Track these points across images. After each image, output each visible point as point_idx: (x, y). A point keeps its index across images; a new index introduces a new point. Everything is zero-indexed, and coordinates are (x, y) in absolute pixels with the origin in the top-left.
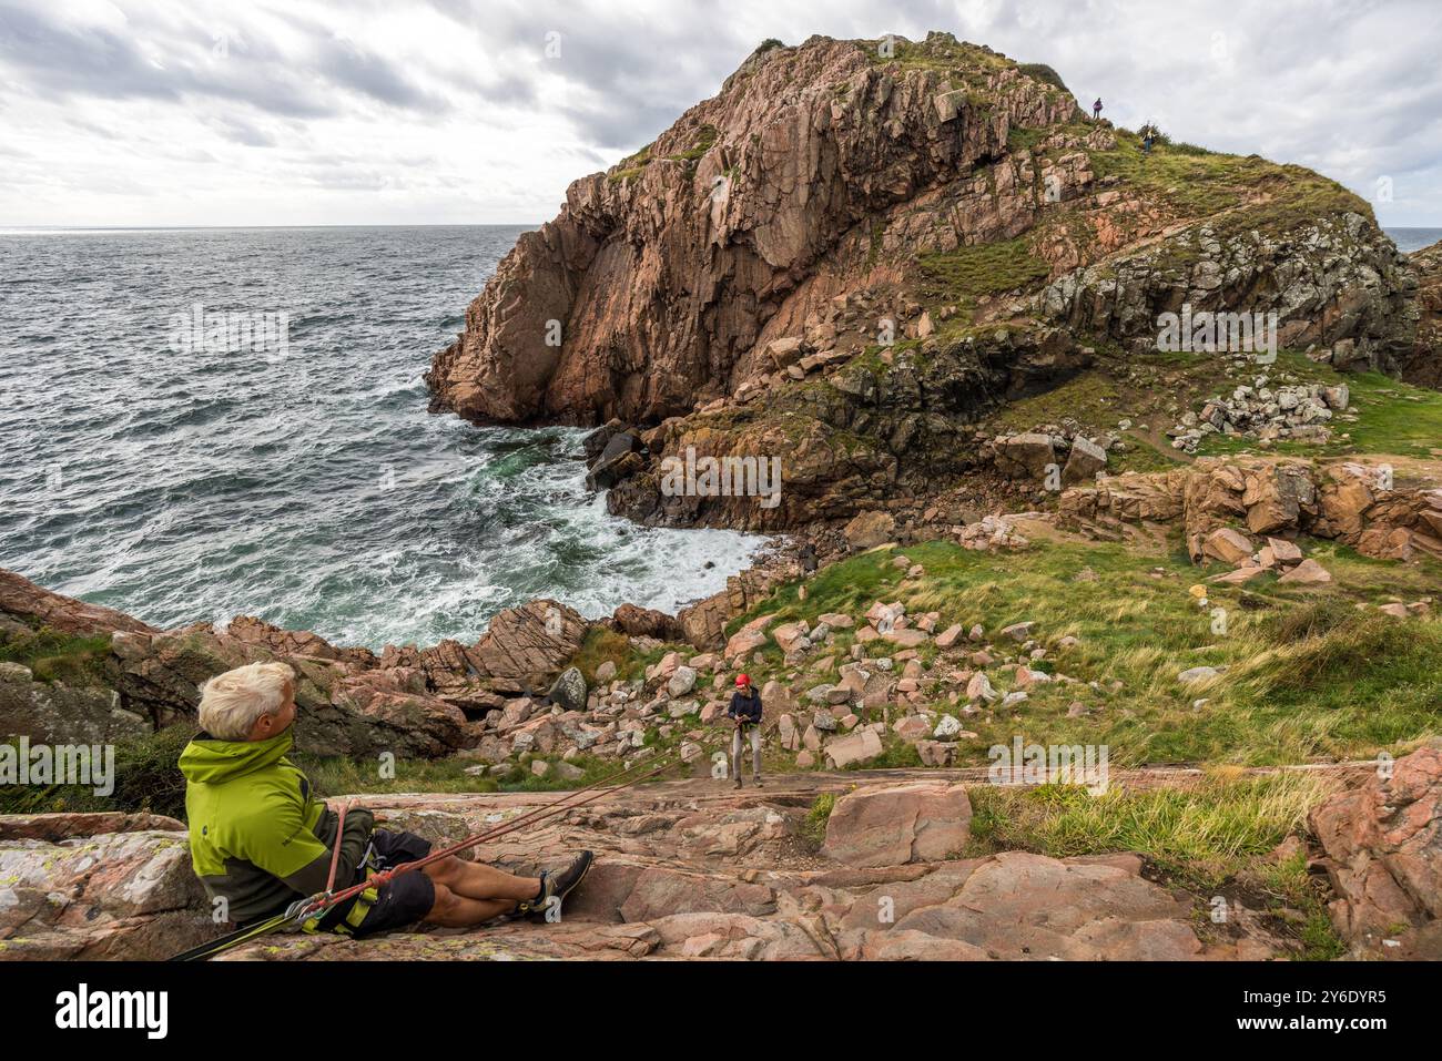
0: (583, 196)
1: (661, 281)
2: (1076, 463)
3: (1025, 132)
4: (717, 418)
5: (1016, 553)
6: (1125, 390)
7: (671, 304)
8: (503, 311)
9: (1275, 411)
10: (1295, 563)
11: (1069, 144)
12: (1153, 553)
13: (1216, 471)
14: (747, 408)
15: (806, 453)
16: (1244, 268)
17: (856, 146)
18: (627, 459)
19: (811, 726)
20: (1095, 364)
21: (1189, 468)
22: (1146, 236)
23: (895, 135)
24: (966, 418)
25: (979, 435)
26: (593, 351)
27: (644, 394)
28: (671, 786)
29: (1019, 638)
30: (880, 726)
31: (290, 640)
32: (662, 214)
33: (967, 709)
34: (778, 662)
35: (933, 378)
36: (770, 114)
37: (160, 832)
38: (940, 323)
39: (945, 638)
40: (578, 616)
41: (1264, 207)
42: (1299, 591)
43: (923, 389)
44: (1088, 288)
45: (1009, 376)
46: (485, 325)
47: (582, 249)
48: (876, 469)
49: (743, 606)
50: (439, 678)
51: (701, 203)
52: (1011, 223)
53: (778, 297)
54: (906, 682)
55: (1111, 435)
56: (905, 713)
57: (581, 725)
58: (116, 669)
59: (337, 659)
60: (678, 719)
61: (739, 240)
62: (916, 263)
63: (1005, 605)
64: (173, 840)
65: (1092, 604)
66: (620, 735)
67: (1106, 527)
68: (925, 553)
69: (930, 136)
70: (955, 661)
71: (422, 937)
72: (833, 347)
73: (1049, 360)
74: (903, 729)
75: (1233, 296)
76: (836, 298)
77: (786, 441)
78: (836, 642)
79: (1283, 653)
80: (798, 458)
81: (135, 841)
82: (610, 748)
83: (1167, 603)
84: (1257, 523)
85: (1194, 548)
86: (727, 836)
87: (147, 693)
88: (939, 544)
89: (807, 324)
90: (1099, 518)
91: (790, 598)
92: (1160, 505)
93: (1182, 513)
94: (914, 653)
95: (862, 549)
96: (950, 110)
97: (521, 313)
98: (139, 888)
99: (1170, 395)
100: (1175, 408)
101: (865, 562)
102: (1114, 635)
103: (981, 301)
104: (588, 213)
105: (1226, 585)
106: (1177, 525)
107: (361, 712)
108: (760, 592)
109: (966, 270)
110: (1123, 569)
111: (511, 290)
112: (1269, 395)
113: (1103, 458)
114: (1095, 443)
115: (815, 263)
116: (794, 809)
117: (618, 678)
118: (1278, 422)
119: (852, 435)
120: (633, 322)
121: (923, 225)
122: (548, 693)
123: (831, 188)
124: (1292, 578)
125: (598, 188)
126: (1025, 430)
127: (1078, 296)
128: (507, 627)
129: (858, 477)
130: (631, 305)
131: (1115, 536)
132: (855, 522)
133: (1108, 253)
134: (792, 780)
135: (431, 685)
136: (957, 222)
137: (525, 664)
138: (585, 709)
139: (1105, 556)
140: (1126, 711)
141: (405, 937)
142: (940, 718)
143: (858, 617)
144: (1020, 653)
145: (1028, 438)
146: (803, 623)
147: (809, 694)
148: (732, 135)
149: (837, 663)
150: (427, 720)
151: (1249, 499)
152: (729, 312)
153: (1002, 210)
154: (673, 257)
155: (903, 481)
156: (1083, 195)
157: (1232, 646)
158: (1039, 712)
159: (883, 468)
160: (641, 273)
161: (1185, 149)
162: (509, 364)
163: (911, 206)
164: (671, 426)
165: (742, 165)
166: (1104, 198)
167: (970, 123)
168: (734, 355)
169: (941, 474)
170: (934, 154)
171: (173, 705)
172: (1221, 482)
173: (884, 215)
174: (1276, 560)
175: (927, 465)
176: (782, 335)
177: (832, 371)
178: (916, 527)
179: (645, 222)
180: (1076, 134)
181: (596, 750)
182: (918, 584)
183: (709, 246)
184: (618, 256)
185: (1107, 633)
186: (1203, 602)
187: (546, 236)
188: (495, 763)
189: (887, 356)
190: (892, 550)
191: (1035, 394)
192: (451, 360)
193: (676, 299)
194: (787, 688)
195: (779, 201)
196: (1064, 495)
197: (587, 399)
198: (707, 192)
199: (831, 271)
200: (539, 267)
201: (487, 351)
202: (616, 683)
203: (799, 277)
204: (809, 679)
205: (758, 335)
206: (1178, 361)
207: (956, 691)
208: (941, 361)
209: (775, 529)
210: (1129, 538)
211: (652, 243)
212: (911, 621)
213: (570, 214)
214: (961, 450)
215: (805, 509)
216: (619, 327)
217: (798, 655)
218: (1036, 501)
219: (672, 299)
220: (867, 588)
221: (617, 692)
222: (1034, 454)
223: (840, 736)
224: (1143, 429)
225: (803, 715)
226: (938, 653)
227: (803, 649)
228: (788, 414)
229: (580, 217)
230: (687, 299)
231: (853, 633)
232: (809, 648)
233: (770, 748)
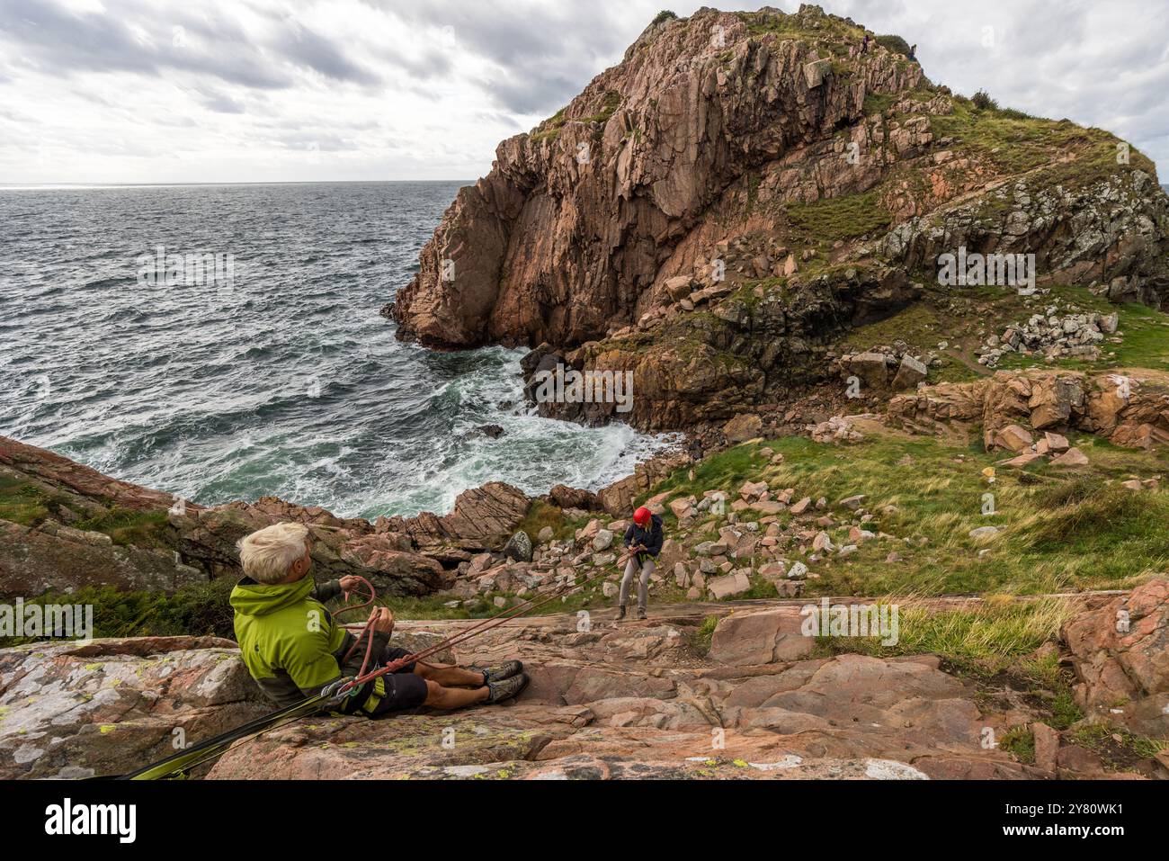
0: (510, 154)
1: (578, 228)
2: (903, 376)
3: (878, 97)
4: (625, 342)
5: (853, 445)
6: (945, 318)
7: (586, 248)
8: (450, 254)
9: (1060, 335)
10: (1063, 451)
11: (914, 109)
12: (957, 444)
13: (1011, 382)
14: (649, 334)
15: (695, 370)
16: (1047, 218)
17: (737, 108)
19: (698, 571)
20: (923, 297)
21: (990, 379)
22: (971, 190)
23: (770, 100)
24: (819, 341)
25: (829, 354)
26: (525, 288)
27: (567, 323)
28: (596, 613)
29: (853, 507)
30: (748, 570)
31: (304, 514)
32: (577, 170)
33: (813, 557)
34: (674, 526)
35: (795, 309)
36: (665, 80)
37: (219, 649)
38: (803, 263)
39: (798, 508)
40: (523, 494)
41: (1069, 165)
42: (1064, 471)
43: (787, 318)
44: (922, 234)
45: (855, 306)
46: (436, 266)
47: (512, 200)
48: (749, 381)
49: (647, 485)
50: (421, 539)
51: (608, 162)
52: (863, 179)
53: (673, 242)
54: (767, 539)
55: (932, 354)
56: (767, 561)
57: (530, 572)
58: (174, 535)
59: (342, 527)
60: (600, 566)
61: (640, 193)
62: (784, 213)
63: (843, 483)
64: (229, 654)
65: (908, 482)
66: (558, 578)
67: (923, 425)
68: (785, 445)
69: (799, 101)
70: (804, 524)
71: (421, 718)
73: (887, 293)
74: (765, 572)
75: (1037, 241)
76: (720, 243)
77: (680, 360)
78: (717, 511)
79: (1047, 515)
80: (688, 374)
81: (201, 656)
82: (551, 588)
83: (964, 480)
84: (1037, 421)
85: (988, 440)
86: (639, 646)
87: (201, 552)
88: (795, 438)
89: (696, 264)
90: (918, 418)
91: (682, 479)
92: (965, 408)
93: (981, 413)
94: (775, 518)
95: (736, 442)
96: (817, 77)
97: (464, 256)
98: (208, 687)
99: (980, 322)
100: (983, 332)
101: (739, 452)
102: (924, 504)
103: (836, 245)
104: (515, 169)
105: (1010, 467)
106: (977, 422)
107: (364, 565)
108: (660, 475)
109: (824, 219)
110: (933, 457)
111: (455, 236)
112: (1057, 322)
113: (924, 372)
114: (919, 360)
115: (703, 212)
116: (687, 627)
117: (555, 538)
118: (1061, 343)
119: (731, 355)
120: (556, 264)
121: (791, 180)
122: (503, 550)
123: (716, 147)
124: (1060, 462)
125: (522, 147)
126: (865, 350)
127: (913, 240)
128: (469, 503)
129: (735, 388)
130: (554, 249)
131: (930, 432)
132: (732, 422)
133: (939, 205)
134: (684, 608)
135: (415, 546)
136: (819, 177)
137: (485, 529)
138: (531, 560)
139: (922, 447)
140: (929, 558)
141: (409, 717)
142: (793, 564)
143: (733, 493)
144: (853, 517)
145: (868, 356)
146: (692, 497)
147: (697, 548)
148: (634, 100)
149: (717, 526)
150: (414, 570)
151: (1033, 403)
152: (633, 255)
153: (856, 165)
154: (586, 208)
155: (769, 391)
156: (922, 154)
157: (1010, 512)
158: (865, 559)
159: (754, 380)
160: (561, 221)
161: (1010, 114)
162: (458, 298)
163: (782, 163)
164: (588, 349)
165: (642, 126)
166: (939, 157)
167: (833, 90)
168: (638, 290)
169: (798, 386)
170: (802, 117)
171: (222, 561)
172: (1013, 389)
173: (759, 171)
174: (1049, 448)
175: (788, 378)
176: (676, 274)
177: (716, 303)
178: (778, 426)
179: (562, 178)
180: (920, 100)
181: (541, 589)
182: (778, 468)
183: (616, 199)
184: (542, 207)
185: (918, 503)
186: (992, 480)
187: (481, 190)
188: (467, 599)
189: (759, 291)
190: (759, 444)
191: (874, 322)
192: (411, 295)
193: (590, 244)
194: (680, 545)
195: (673, 158)
196: (892, 401)
197: (522, 327)
198: (613, 150)
199: (715, 220)
200: (477, 217)
201: (439, 288)
202: (554, 542)
203: (689, 225)
204: (697, 537)
205: (656, 274)
206: (988, 294)
207: (805, 545)
208: (802, 295)
209: (671, 428)
210: (940, 432)
211: (569, 196)
212: (773, 495)
213: (500, 171)
214: (815, 366)
215: (694, 412)
216: (544, 267)
217: (688, 521)
218: (870, 405)
219: (587, 243)
220: (740, 471)
221: (555, 548)
222: (872, 368)
223: (719, 577)
224: (956, 349)
225: (692, 563)
226: (792, 519)
227: (692, 516)
228: (680, 338)
229: (509, 173)
230: (599, 244)
231: (730, 504)
232: (697, 516)
233: (668, 586)
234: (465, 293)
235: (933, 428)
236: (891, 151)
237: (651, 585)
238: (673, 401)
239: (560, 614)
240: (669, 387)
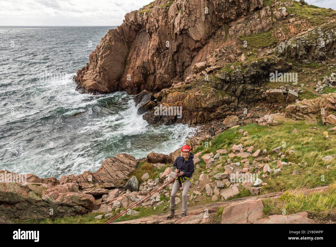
0: (131, 18)
1: (159, 45)
2: (290, 97)
4: (179, 88)
5: (275, 126)
6: (302, 75)
7: (162, 52)
11: (280, 5)
12: (313, 123)
13: (327, 98)
14: (190, 85)
15: (209, 98)
16: (330, 40)
17: (219, 4)
18: (149, 103)
19: (216, 187)
20: (293, 68)
21: (320, 97)
22: (304, 31)
23: (230, 1)
24: (257, 85)
29: (277, 152)
30: (238, 185)
32: (158, 24)
33: (264, 176)
34: (204, 167)
35: (247, 74)
38: (247, 57)
39: (256, 154)
40: (134, 158)
41: (334, 23)
43: (244, 77)
44: (289, 46)
46: (97, 60)
47: (131, 35)
48: (231, 102)
50: (83, 185)
51: (171, 21)
52: (266, 27)
53: (198, 50)
54: (245, 169)
55: (299, 89)
57: (138, 196)
61: (184, 32)
62: (239, 39)
63: (272, 142)
65: (297, 140)
67: (299, 116)
68: (248, 128)
69: (241, 2)
70: (259, 161)
72: (216, 65)
73: (280, 67)
74: (244, 184)
75: (328, 48)
76: (216, 50)
77: (203, 95)
78: (223, 158)
80: (207, 100)
82: (148, 203)
83: (317, 137)
88: (252, 125)
89: (207, 58)
90: (297, 114)
92: (313, 109)
93: (319, 111)
94: (247, 160)
95: (228, 128)
97: (110, 56)
99: (314, 76)
100: (315, 80)
101: (230, 132)
102: (304, 148)
103: (259, 50)
104: (133, 23)
105: (333, 131)
106: (318, 114)
107: (54, 201)
108: (197, 145)
109: (254, 41)
110: (305, 129)
111: (106, 48)
113: (297, 95)
114: (294, 91)
115: (208, 39)
116: (212, 214)
117: (150, 178)
119: (223, 92)
120: (150, 58)
121: (240, 28)
122: (125, 186)
123: (212, 16)
125: (136, 15)
126: (274, 88)
127: (286, 48)
128: (108, 164)
129: (226, 105)
130: (149, 53)
131: (302, 119)
132: (226, 119)
133: (293, 36)
134: (211, 206)
135: (80, 188)
136: (250, 27)
137: (116, 177)
138: (138, 190)
139: (300, 125)
140: (308, 171)
143: (229, 150)
144: (278, 156)
145: (276, 90)
146: (212, 153)
147: (215, 176)
149: (223, 165)
150: (80, 201)
152: (182, 54)
153: (263, 23)
154: (162, 37)
155: (240, 105)
156: (285, 19)
158: (284, 174)
159: (234, 102)
160: (151, 42)
162: (106, 73)
163: (236, 22)
164: (164, 92)
165: (184, 9)
166: (291, 20)
168: (184, 68)
169: (251, 103)
170: (242, 7)
172: (329, 101)
173: (228, 25)
175: (247, 100)
176: (200, 61)
177: (216, 72)
178: (245, 119)
179: (152, 26)
181: (143, 204)
182: (246, 138)
183: (174, 34)
184: (143, 37)
186: (327, 136)
187: (118, 31)
188: (107, 213)
189: (232, 67)
190: (238, 128)
192: (84, 72)
193: (164, 50)
194: (208, 175)
195: (196, 20)
196: (287, 107)
197: (134, 84)
198: (172, 17)
199: (213, 42)
200: (116, 40)
201: (97, 69)
202: (149, 180)
203: (204, 43)
204: (215, 171)
205: (191, 62)
206: (315, 66)
207: (260, 170)
208: (249, 68)
209: (201, 123)
210: (306, 119)
211: (155, 33)
212: (245, 149)
213: (126, 23)
214: (256, 95)
215: (210, 116)
216: (145, 60)
217: (210, 164)
218: (279, 109)
219: (163, 50)
220: (231, 140)
221: (150, 183)
222: (278, 95)
223: (225, 189)
224: (307, 86)
225: (213, 184)
226: (254, 159)
227: (212, 162)
228: (203, 86)
229: (130, 24)
230: (168, 50)
231: (228, 155)
232: (214, 162)
233: (203, 196)
234: (109, 71)
235: (303, 117)
236: (274, 18)
237: (196, 196)
238: (201, 112)
239: (153, 216)
240: (199, 106)
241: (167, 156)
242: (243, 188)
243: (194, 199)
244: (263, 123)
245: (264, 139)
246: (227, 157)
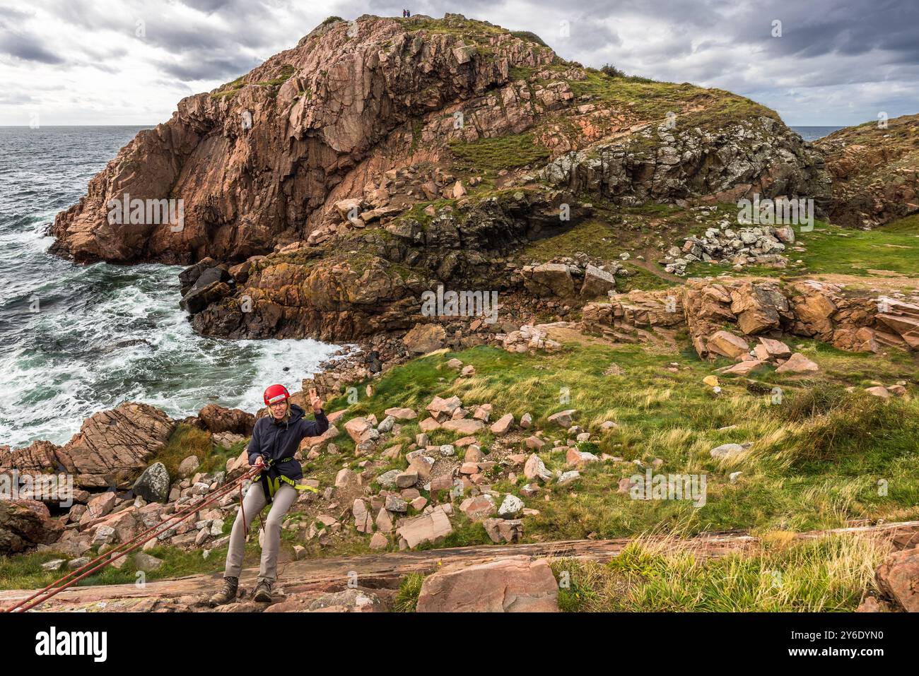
0: (191, 107)
1: (250, 161)
2: (591, 284)
3: (520, 70)
4: (293, 256)
5: (551, 354)
6: (621, 232)
7: (256, 176)
8: (120, 182)
9: (740, 245)
10: (786, 357)
11: (553, 77)
13: (705, 289)
14: (318, 248)
15: (368, 281)
16: (695, 151)
17: (398, 77)
19: (383, 510)
20: (594, 215)
22: (619, 131)
23: (426, 71)
24: (497, 253)
26: (192, 209)
27: (233, 239)
28: (249, 573)
29: (565, 423)
30: (448, 507)
33: (527, 488)
34: (350, 452)
35: (469, 226)
36: (334, 58)
38: (470, 188)
39: (500, 426)
40: (166, 416)
41: (700, 113)
42: (795, 379)
43: (461, 233)
44: (581, 164)
45: (528, 223)
46: (104, 192)
47: (187, 141)
51: (282, 112)
52: (517, 124)
53: (343, 172)
54: (468, 466)
55: (615, 264)
56: (469, 494)
57: (163, 516)
61: (311, 135)
62: (448, 149)
63: (548, 396)
66: (200, 524)
67: (623, 332)
68: (474, 356)
69: (452, 72)
70: (510, 446)
72: (387, 205)
74: (468, 509)
75: (691, 169)
76: (388, 172)
77: (352, 272)
78: (402, 432)
79: (797, 429)
80: (361, 285)
82: (189, 538)
84: (748, 326)
88: (485, 349)
89: (366, 189)
90: (616, 325)
91: (359, 395)
92: (665, 314)
93: (684, 320)
94: (473, 439)
95: (419, 354)
96: (465, 57)
97: (135, 183)
99: (656, 235)
100: (662, 244)
101: (423, 364)
102: (647, 419)
103: (501, 173)
104: (194, 117)
105: (733, 375)
106: (682, 329)
108: (332, 392)
109: (486, 153)
110: (644, 366)
111: (128, 168)
112: (733, 234)
113: (612, 280)
114: (604, 270)
115: (370, 149)
117: (200, 470)
119: (406, 267)
120: (226, 189)
121: (451, 125)
122: (132, 487)
123: (381, 102)
124: (787, 369)
125: (202, 102)
126: (545, 261)
127: (574, 169)
128: (98, 428)
129: (413, 298)
130: (225, 178)
131: (632, 339)
132: (412, 333)
133: (592, 142)
134: (368, 562)
136: (476, 123)
137: (112, 460)
138: (167, 500)
142: (503, 497)
143: (420, 410)
144: (567, 437)
145: (549, 267)
146: (372, 416)
147: (380, 479)
148: (306, 71)
149: (404, 451)
151: (735, 309)
152: (303, 182)
153: (510, 115)
154: (259, 146)
156: (568, 107)
157: (750, 426)
158: (592, 489)
159: (434, 291)
160: (233, 156)
161: (637, 79)
163: (441, 113)
164: (254, 263)
165: (314, 88)
166: (583, 109)
167: (480, 65)
168: (308, 211)
170: (455, 82)
172: (711, 296)
173: (421, 119)
174: (770, 354)
175: (469, 288)
176: (347, 197)
177: (387, 221)
178: (464, 335)
179: (238, 124)
180: (557, 71)
181: (176, 540)
182: (470, 381)
183: (288, 139)
184: (216, 145)
185: (640, 418)
186: (717, 389)
187: (159, 133)
188: (73, 557)
189: (430, 210)
190: (445, 355)
191: (551, 236)
192: (72, 216)
193: (261, 173)
194: (359, 474)
195: (342, 110)
196: (585, 309)
197: (185, 244)
198: (286, 104)
199: (382, 155)
201: (103, 210)
202: (198, 476)
203: (358, 158)
204: (379, 466)
205: (326, 197)
206: (658, 212)
207: (515, 472)
208: (473, 214)
209: (343, 340)
210: (644, 340)
211: (243, 137)
212: (468, 412)
213: (180, 118)
214: (495, 277)
215: (369, 323)
216: (214, 193)
217: (368, 445)
218: (562, 313)
219: (258, 173)
220: (426, 386)
221: (198, 484)
222: (556, 278)
223: (410, 517)
224: (640, 259)
225: (375, 499)
226: (494, 440)
227: (372, 439)
228: (352, 252)
229: (188, 120)
230: (270, 173)
231: (417, 424)
232: (378, 439)
233: (345, 531)
235: (635, 335)
236: (539, 105)
237: (323, 531)
238: (346, 312)
239: (200, 577)
240: (341, 298)
241: (250, 417)
242: (464, 519)
243: (320, 539)
244: (519, 345)
245: (521, 388)
246: (414, 427)
